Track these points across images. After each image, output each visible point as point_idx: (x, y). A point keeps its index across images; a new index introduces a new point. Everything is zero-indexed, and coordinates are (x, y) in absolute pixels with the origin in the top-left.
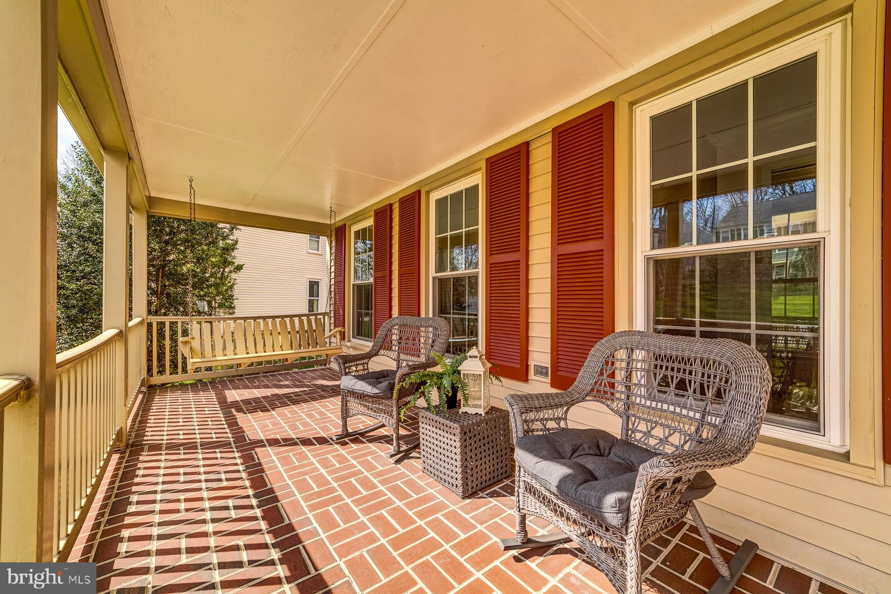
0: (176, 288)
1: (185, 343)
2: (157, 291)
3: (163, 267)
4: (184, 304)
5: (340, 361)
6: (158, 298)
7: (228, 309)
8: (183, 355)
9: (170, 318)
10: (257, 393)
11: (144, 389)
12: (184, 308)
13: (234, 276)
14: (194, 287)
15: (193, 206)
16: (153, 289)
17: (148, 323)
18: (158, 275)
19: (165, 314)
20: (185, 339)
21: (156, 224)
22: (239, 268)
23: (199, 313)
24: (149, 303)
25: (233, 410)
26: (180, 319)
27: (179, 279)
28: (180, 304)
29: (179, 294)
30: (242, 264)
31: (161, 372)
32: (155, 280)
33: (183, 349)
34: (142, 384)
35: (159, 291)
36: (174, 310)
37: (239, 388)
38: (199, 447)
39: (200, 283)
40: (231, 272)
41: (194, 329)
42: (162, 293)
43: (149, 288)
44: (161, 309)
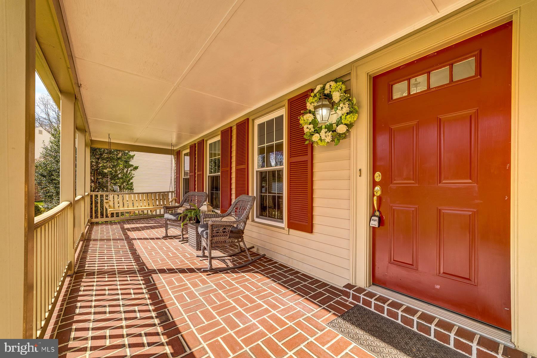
0: (103, 179)
1: (107, 203)
2: (94, 181)
3: (97, 170)
4: (107, 187)
5: (165, 208)
6: (95, 184)
7: (130, 190)
8: (106, 208)
9: (100, 193)
10: (138, 225)
11: (89, 224)
12: (106, 189)
13: (133, 172)
14: (111, 179)
15: (110, 143)
16: (92, 180)
17: (91, 195)
18: (94, 174)
19: (98, 191)
20: (107, 201)
21: (93, 151)
22: (136, 168)
23: (114, 191)
24: (91, 187)
25: (126, 230)
26: (104, 194)
27: (104, 175)
28: (105, 187)
29: (104, 182)
30: (138, 166)
31: (96, 217)
32: (93, 176)
33: (105, 205)
34: (88, 222)
35: (95, 181)
36: (102, 190)
37: (131, 224)
38: (112, 240)
39: (114, 177)
40: (131, 170)
41: (111, 197)
42: (96, 182)
43: (91, 179)
44: (96, 189)
